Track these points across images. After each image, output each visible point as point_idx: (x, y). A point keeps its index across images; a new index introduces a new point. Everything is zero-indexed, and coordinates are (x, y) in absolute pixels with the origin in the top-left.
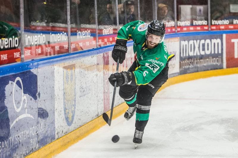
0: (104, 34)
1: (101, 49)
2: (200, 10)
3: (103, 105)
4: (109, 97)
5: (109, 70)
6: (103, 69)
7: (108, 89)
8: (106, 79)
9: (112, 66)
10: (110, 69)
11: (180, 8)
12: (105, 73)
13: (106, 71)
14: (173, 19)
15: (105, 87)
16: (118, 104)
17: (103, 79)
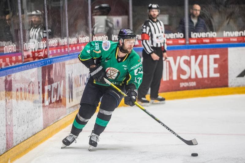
0: (5, 53)
1: (2, 71)
2: (118, 22)
3: (5, 140)
4: (13, 131)
5: (13, 98)
6: (4, 96)
7: (11, 121)
8: (9, 109)
9: (16, 92)
10: (13, 95)
11: (94, 19)
12: (7, 101)
13: (9, 99)
14: (87, 33)
15: (7, 118)
16: (24, 139)
17: (5, 108)
